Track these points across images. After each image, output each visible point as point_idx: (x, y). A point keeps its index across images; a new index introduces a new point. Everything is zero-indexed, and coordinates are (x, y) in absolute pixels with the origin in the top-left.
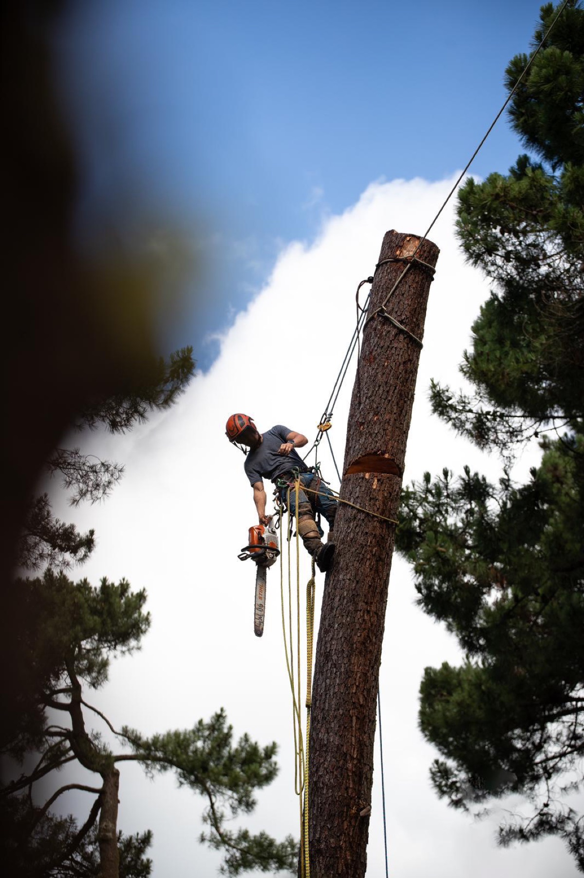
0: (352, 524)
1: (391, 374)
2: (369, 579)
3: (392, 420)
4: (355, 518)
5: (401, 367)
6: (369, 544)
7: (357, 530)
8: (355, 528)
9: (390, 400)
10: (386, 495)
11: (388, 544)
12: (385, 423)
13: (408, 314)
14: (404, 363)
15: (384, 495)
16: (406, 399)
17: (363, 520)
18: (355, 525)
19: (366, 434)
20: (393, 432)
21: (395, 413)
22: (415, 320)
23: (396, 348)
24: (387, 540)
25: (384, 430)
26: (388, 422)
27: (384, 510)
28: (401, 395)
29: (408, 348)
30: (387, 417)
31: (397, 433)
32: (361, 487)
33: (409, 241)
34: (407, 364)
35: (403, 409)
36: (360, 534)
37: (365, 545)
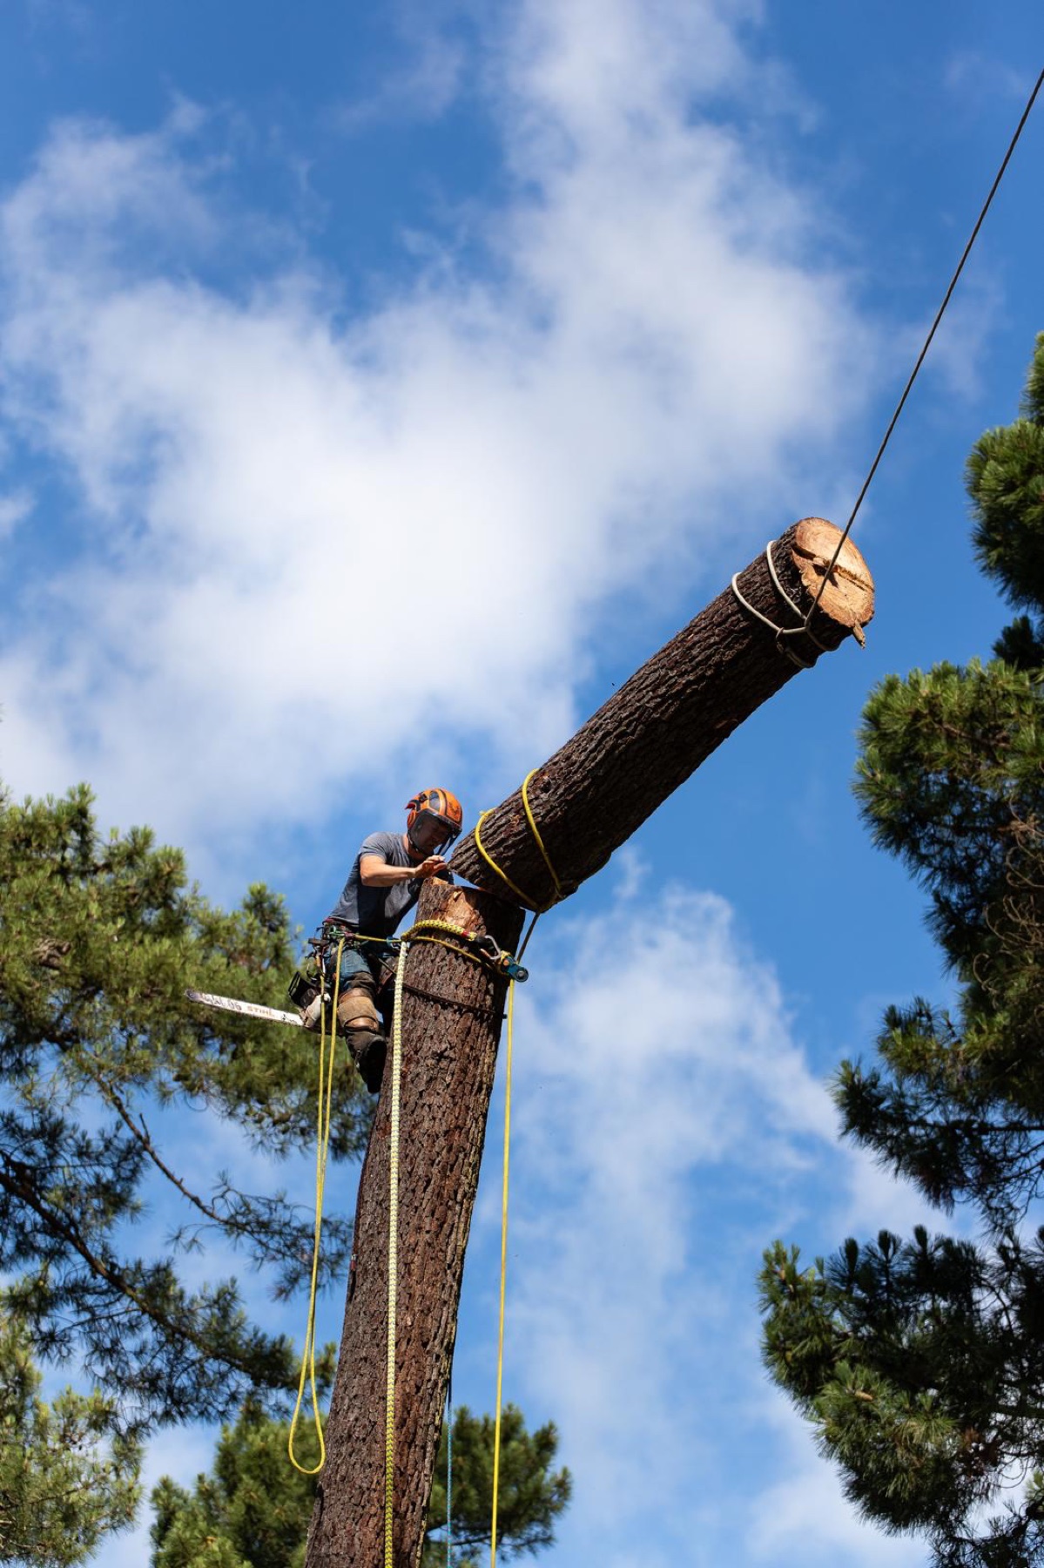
0: (344, 1449)
1: (421, 1156)
2: (373, 1553)
3: (421, 1244)
4: (350, 1436)
5: (442, 1142)
6: (373, 1486)
7: (353, 1459)
8: (350, 1455)
9: (416, 1208)
10: (408, 1391)
11: (413, 1485)
12: (408, 1251)
13: (455, 1040)
14: (446, 1133)
15: (405, 1390)
16: (450, 1203)
17: (364, 1440)
18: (350, 1450)
19: (374, 1273)
20: (423, 1267)
21: (428, 1232)
22: (467, 1050)
23: (430, 1106)
24: (412, 1476)
25: (406, 1264)
26: (414, 1250)
27: (405, 1420)
28: (439, 1195)
29: (455, 1104)
30: (412, 1240)
31: (430, 1269)
32: (362, 1375)
33: (456, 900)
34: (453, 1135)
35: (444, 1223)
36: (357, 1466)
37: (368, 1489)
